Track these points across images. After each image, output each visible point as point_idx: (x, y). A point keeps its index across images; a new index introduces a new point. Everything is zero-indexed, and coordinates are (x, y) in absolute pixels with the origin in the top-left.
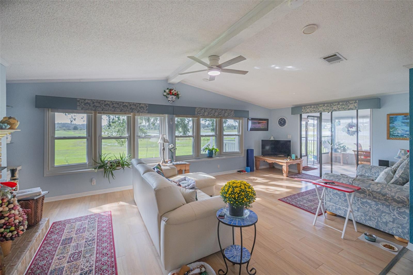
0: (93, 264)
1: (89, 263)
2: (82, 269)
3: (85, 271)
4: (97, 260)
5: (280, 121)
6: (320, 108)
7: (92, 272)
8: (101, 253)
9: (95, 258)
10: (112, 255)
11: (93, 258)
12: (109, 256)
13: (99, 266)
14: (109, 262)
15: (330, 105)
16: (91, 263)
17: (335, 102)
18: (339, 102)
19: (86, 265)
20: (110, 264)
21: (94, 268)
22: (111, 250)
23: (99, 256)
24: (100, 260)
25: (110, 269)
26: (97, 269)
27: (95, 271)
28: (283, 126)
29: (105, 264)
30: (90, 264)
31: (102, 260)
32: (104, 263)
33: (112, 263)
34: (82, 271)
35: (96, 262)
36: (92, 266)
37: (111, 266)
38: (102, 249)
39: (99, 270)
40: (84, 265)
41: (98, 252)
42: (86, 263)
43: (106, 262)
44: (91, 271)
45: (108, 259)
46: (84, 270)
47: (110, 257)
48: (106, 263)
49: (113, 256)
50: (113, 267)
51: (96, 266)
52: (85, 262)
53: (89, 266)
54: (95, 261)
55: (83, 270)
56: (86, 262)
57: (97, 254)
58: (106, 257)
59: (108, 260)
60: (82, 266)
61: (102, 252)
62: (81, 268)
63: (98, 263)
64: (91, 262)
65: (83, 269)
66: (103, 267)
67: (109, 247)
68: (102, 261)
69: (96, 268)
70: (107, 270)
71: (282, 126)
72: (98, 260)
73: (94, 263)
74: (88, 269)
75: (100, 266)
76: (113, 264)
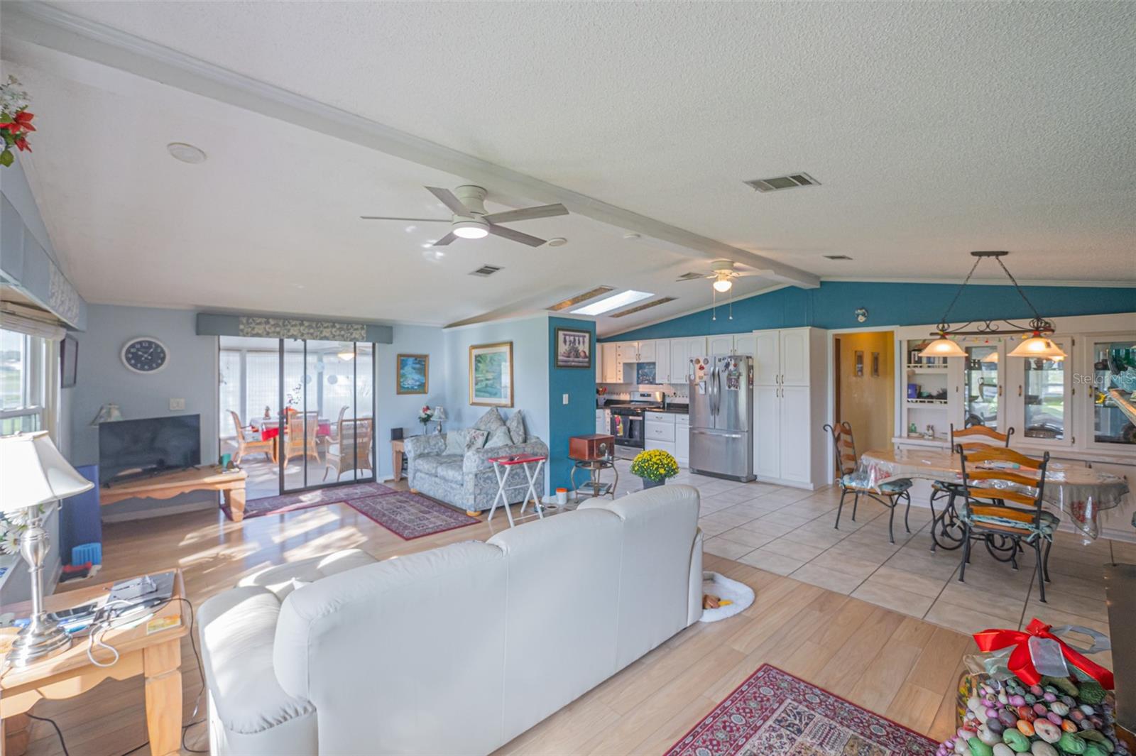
0: (766, 731)
1: (770, 741)
2: (792, 740)
3: (790, 731)
4: (752, 732)
5: (132, 350)
6: (292, 328)
7: (780, 718)
8: (730, 739)
9: (750, 741)
10: (719, 712)
11: (756, 744)
12: (726, 718)
13: (759, 717)
14: (738, 705)
15: (316, 325)
16: (767, 738)
17: (327, 321)
18: (334, 323)
19: (778, 741)
20: (740, 700)
21: (770, 722)
22: (708, 725)
23: (740, 736)
24: (748, 725)
25: (749, 695)
26: (767, 713)
27: (773, 713)
28: (148, 370)
29: (747, 710)
30: (770, 735)
31: (744, 722)
32: (748, 713)
33: (736, 699)
34: (793, 735)
35: (756, 729)
36: (771, 728)
37: (743, 697)
38: (721, 747)
39: (766, 709)
40: (782, 748)
41: (734, 749)
42: (775, 748)
43: (741, 711)
44: (780, 721)
45: (733, 714)
46: (788, 735)
47: (725, 713)
48: (744, 709)
49: (720, 710)
50: (743, 692)
51: (765, 721)
52: (776, 751)
53: (776, 734)
54: (757, 735)
55: (790, 737)
56: (774, 750)
57: (742, 746)
58: (733, 721)
59: (735, 712)
60: (787, 747)
61: (727, 742)
62: (793, 745)
63: (756, 725)
64: (764, 739)
65: (790, 739)
66: (754, 708)
67: (704, 737)
68: (746, 721)
69: (768, 718)
70: (755, 698)
71: (144, 370)
72: (752, 729)
73: (762, 729)
74: (782, 729)
75: (758, 713)
76: (737, 696)
